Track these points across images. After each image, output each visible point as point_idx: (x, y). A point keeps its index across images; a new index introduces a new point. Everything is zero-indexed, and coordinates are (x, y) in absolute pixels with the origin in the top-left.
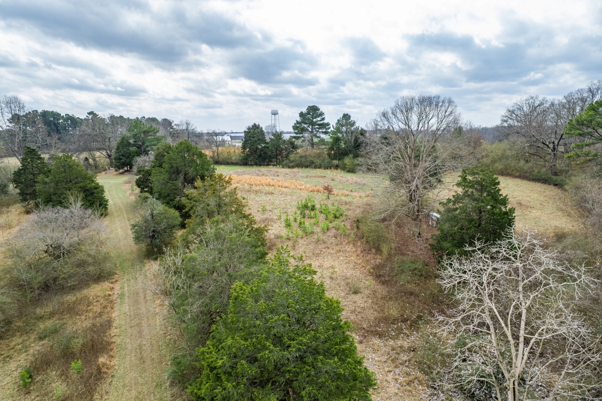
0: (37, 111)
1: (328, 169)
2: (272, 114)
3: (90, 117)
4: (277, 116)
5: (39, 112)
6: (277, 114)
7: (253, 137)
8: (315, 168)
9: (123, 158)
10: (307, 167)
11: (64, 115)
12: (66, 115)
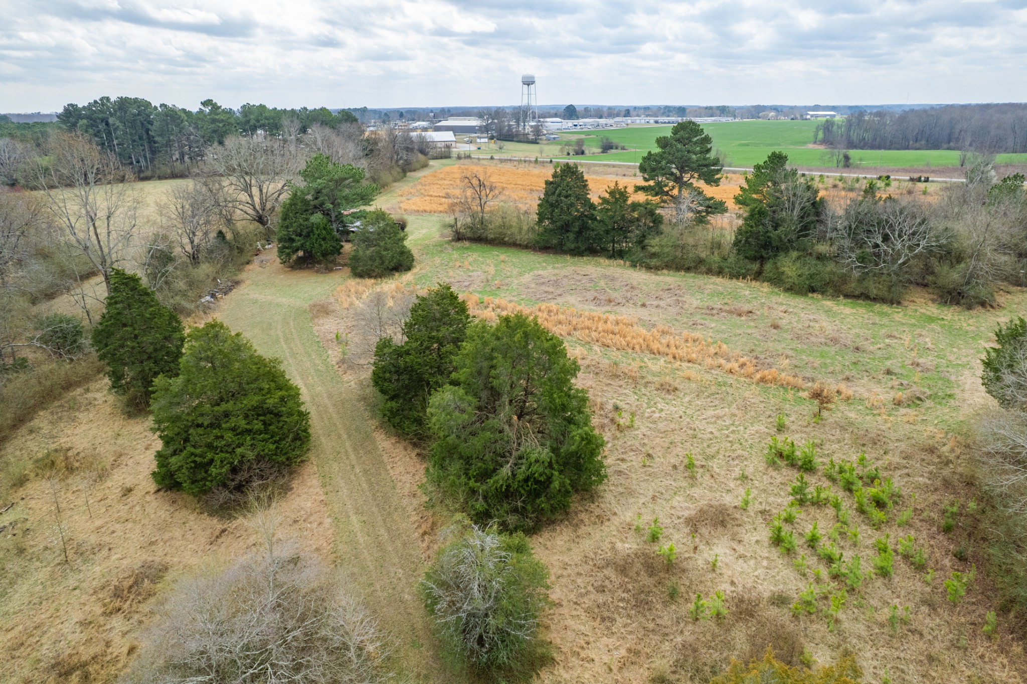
0: (108, 99)
1: (738, 278)
2: (524, 84)
3: (207, 110)
4: (532, 86)
5: (112, 100)
6: (533, 83)
7: (566, 197)
8: (707, 273)
9: (298, 238)
10: (688, 269)
11: (158, 105)
12: (161, 105)
